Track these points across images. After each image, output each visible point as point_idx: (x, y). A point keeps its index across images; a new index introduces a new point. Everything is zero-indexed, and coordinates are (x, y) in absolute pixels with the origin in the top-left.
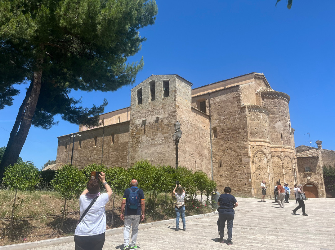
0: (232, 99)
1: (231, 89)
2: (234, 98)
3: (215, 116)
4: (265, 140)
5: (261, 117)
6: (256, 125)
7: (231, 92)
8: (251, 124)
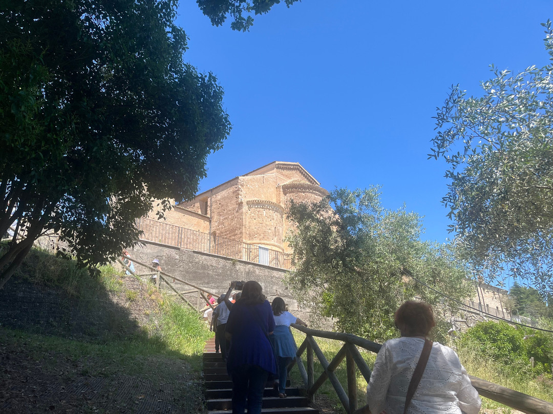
0: (231, 194)
1: (232, 182)
2: (233, 192)
3: (215, 217)
4: (268, 242)
5: (265, 214)
6: (257, 224)
7: (231, 186)
8: (249, 223)
